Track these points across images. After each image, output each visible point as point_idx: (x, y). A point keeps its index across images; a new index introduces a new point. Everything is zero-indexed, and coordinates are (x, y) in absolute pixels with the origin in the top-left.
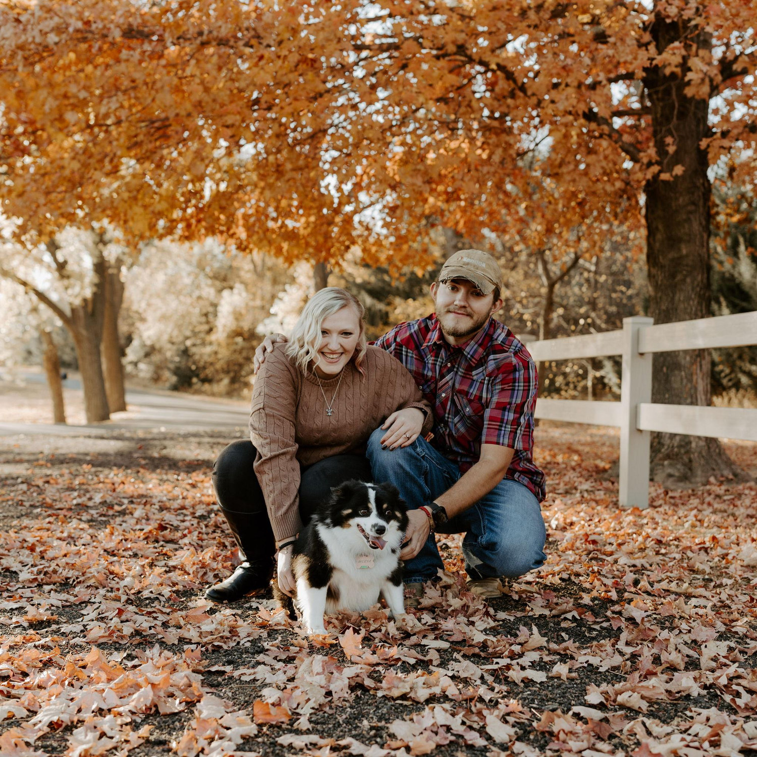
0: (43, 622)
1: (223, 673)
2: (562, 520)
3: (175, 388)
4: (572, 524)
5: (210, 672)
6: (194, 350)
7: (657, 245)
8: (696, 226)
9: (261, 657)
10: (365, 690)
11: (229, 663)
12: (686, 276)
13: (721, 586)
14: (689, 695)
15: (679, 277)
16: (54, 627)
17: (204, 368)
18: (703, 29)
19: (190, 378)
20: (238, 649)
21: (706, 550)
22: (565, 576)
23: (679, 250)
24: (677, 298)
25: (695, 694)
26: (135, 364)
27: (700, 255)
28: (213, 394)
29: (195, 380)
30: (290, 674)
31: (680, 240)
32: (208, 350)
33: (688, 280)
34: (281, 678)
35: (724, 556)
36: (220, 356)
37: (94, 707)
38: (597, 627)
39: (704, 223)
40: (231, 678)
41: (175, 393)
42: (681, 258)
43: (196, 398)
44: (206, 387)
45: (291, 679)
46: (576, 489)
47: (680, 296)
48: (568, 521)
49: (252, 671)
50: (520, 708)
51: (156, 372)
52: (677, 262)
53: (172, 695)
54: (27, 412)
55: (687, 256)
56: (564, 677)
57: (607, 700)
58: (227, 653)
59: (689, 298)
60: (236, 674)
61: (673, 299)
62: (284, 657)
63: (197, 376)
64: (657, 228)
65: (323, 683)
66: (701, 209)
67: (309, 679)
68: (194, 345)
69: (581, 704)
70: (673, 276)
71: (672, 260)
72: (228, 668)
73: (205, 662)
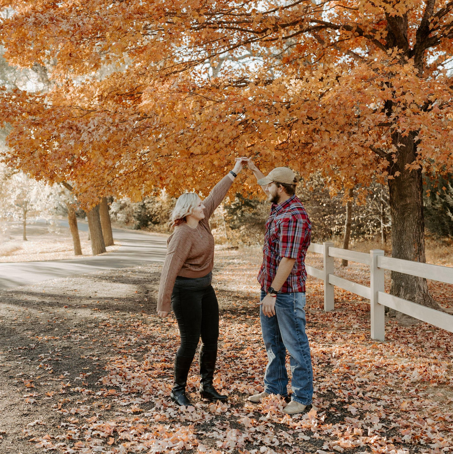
0: (137, 412)
1: (202, 434)
2: (338, 352)
3: (138, 228)
4: (342, 354)
5: (198, 434)
6: (148, 205)
7: (394, 198)
8: (414, 189)
9: (214, 428)
10: (250, 442)
11: (204, 430)
12: (410, 214)
13: (396, 393)
14: (359, 446)
15: (406, 214)
16: (142, 414)
17: (154, 215)
18: (396, 130)
19: (147, 221)
20: (205, 424)
21: (398, 372)
22: (330, 389)
23: (406, 201)
24: (405, 225)
25: (362, 446)
26: (116, 214)
27: (417, 203)
28: (160, 231)
29: (150, 223)
30: (224, 435)
31: (406, 196)
32: (157, 205)
33: (411, 215)
34: (221, 437)
35: (404, 376)
36: (163, 209)
37: (167, 447)
38: (336, 415)
39: (419, 186)
40: (205, 436)
41: (139, 231)
42: (407, 205)
43: (151, 233)
44: (156, 227)
45: (225, 437)
46: (352, 327)
47: (407, 224)
48: (341, 353)
49: (211, 434)
50: (300, 450)
51: (127, 218)
52: (405, 207)
53: (188, 443)
54: (59, 246)
55: (410, 203)
56: (317, 438)
57: (330, 448)
58: (203, 426)
59: (412, 225)
60: (207, 435)
61: (403, 225)
62: (222, 428)
63: (151, 220)
64: (394, 189)
65: (236, 440)
66: (417, 179)
67: (231, 438)
68: (149, 203)
69: (321, 449)
70: (403, 214)
71: (402, 206)
72: (204, 432)
73: (196, 430)
